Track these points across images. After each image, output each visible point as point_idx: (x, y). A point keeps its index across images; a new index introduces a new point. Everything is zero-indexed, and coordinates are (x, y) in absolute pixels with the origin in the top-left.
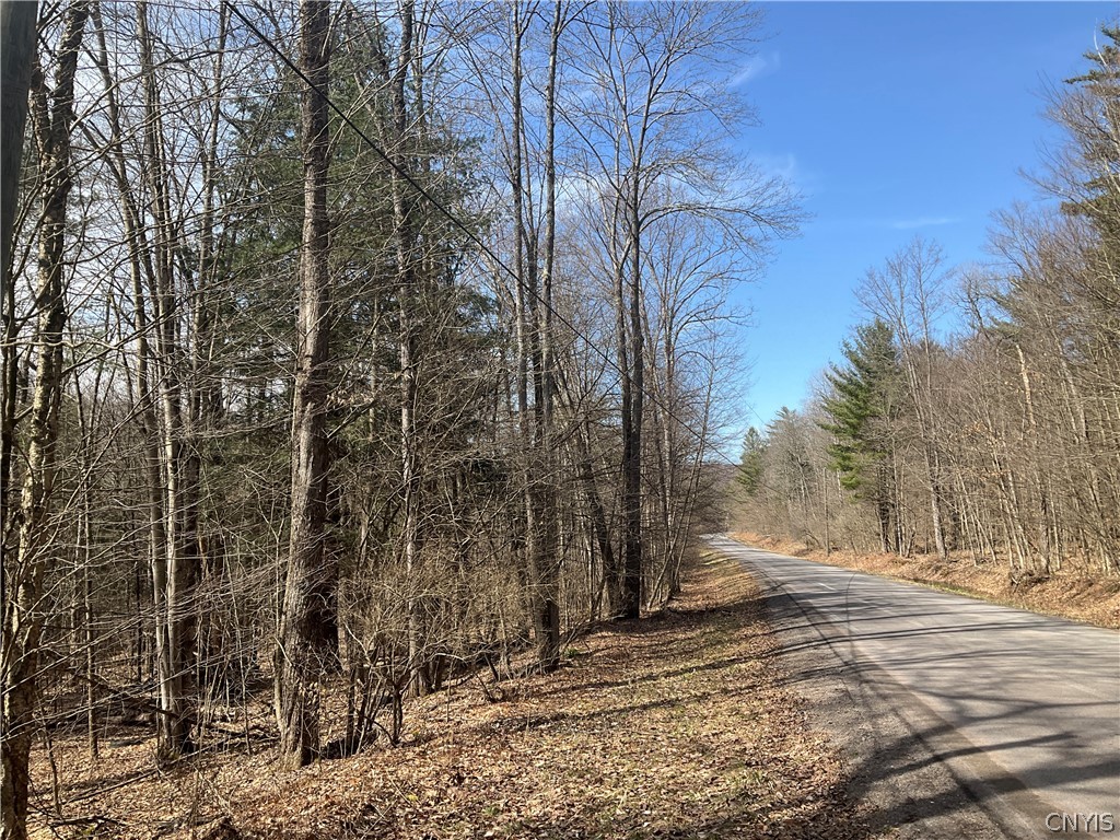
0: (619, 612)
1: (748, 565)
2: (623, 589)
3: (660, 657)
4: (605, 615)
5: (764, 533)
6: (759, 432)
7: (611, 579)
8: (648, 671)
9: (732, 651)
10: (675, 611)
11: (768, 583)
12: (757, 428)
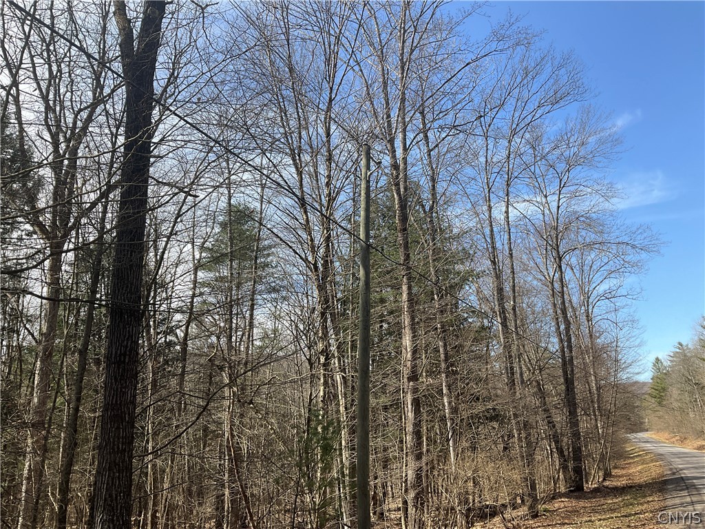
0: (571, 486)
1: (660, 457)
2: (572, 473)
3: (597, 512)
4: (563, 490)
5: (674, 433)
6: (663, 361)
7: (564, 468)
8: (589, 518)
9: (638, 509)
10: (607, 487)
11: (671, 469)
12: (660, 358)
